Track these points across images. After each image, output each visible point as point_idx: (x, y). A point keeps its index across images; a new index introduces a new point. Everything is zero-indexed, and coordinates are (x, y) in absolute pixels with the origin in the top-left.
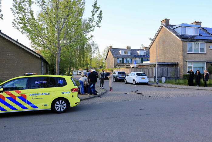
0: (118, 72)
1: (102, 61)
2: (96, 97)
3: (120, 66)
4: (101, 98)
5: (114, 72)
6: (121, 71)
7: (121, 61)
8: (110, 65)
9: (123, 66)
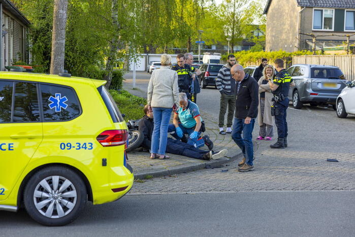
0: (313, 70)
1: (251, 20)
2: (206, 167)
3: (322, 41)
4: (228, 174)
5: (297, 69)
6: (326, 61)
7: (330, 19)
8: (284, 36)
9: (338, 42)
